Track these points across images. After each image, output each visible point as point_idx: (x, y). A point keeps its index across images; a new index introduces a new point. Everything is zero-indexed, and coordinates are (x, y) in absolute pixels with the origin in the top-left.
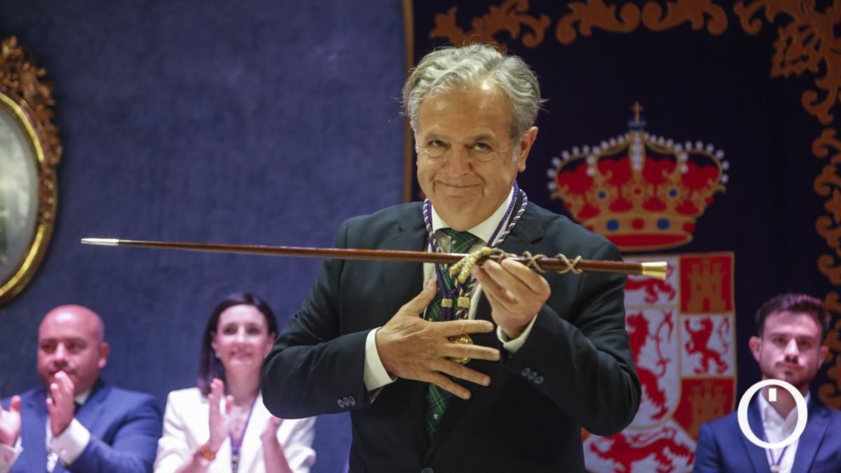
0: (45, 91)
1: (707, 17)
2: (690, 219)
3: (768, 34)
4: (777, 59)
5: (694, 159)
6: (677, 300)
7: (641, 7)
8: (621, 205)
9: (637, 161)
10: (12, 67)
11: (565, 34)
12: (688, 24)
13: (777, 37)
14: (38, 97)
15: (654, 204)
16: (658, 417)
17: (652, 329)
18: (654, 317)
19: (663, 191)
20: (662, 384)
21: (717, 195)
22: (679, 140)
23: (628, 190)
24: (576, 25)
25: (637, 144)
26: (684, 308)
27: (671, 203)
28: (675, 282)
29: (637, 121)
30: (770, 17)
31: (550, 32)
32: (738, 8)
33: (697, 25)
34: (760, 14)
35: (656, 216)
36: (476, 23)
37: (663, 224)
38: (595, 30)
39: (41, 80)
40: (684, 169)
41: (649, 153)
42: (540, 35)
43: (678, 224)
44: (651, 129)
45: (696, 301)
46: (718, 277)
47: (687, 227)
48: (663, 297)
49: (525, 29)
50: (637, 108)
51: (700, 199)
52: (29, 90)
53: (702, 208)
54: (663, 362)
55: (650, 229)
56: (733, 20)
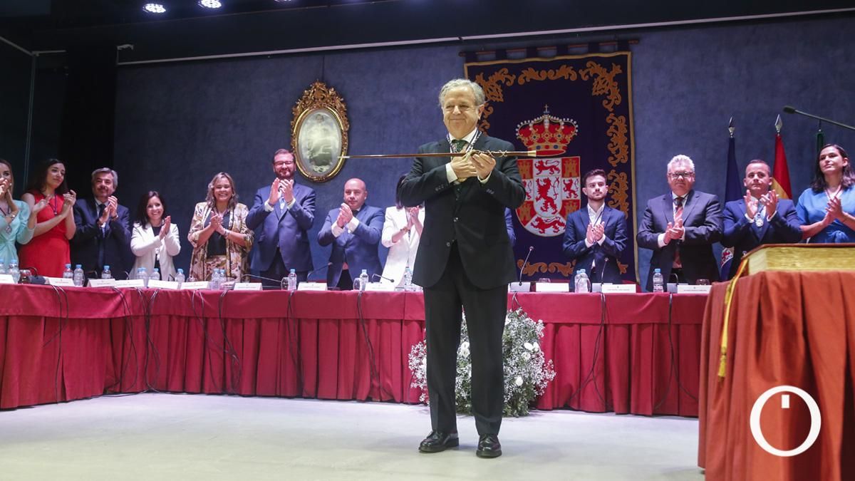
0: (343, 106)
1: (570, 75)
2: (565, 145)
3: (591, 80)
4: (594, 89)
5: (567, 124)
6: (560, 173)
7: (547, 71)
8: (541, 140)
9: (547, 125)
11: (521, 81)
12: (563, 77)
13: (593, 81)
14: (341, 108)
15: (553, 140)
16: (554, 213)
17: (552, 183)
18: (553, 179)
19: (556, 136)
20: (555, 202)
21: (574, 136)
22: (562, 118)
23: (543, 135)
24: (525, 78)
25: (546, 119)
26: (563, 176)
27: (559, 139)
28: (560, 167)
29: (546, 111)
30: (591, 74)
31: (516, 81)
32: (580, 71)
33: (567, 77)
34: (588, 73)
35: (554, 144)
36: (490, 78)
37: (556, 147)
38: (531, 79)
39: (342, 102)
40: (563, 127)
41: (550, 122)
42: (512, 82)
43: (561, 146)
44: (552, 114)
45: (567, 173)
46: (575, 165)
47: (564, 148)
48: (556, 172)
49: (507, 80)
50: (546, 107)
51: (569, 138)
52: (338, 106)
53: (569, 141)
54: (556, 195)
55: (551, 149)
56: (579, 75)
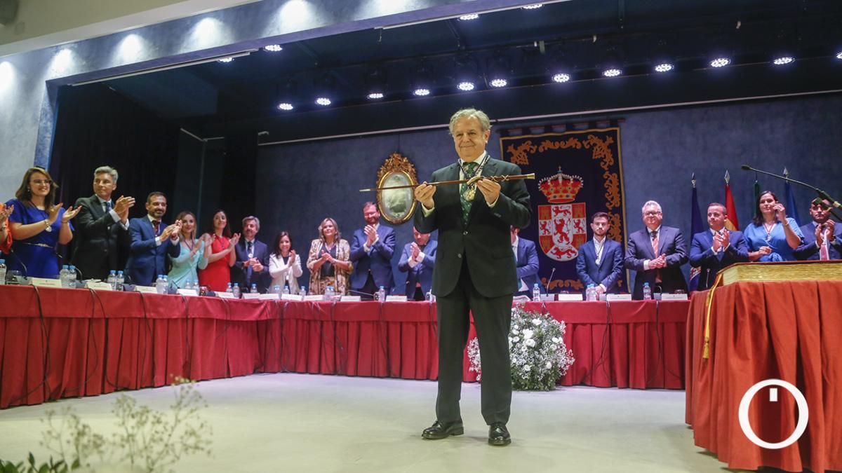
0: (414, 170)
1: (576, 144)
2: (574, 195)
3: (592, 148)
4: (594, 154)
5: (574, 180)
6: (571, 215)
7: (560, 142)
8: (557, 192)
9: (560, 181)
10: (406, 164)
11: (541, 150)
12: (571, 146)
13: (593, 149)
14: (412, 171)
15: (565, 191)
16: (567, 244)
17: (566, 222)
18: (566, 219)
19: (567, 188)
20: (568, 236)
21: (581, 188)
22: (571, 175)
23: (558, 188)
24: (544, 148)
25: (560, 176)
26: (573, 217)
27: (569, 191)
28: (571, 210)
29: (560, 171)
30: (592, 144)
31: (537, 150)
32: (584, 142)
33: (574, 146)
34: (589, 143)
35: (566, 194)
36: (519, 148)
37: (567, 196)
38: (548, 148)
39: (413, 167)
40: (572, 182)
41: (563, 178)
42: (535, 150)
43: (571, 196)
44: (563, 173)
45: (576, 215)
46: (581, 209)
47: (573, 197)
48: (568, 214)
49: (531, 149)
50: (560, 168)
51: (577, 190)
52: (410, 170)
53: (577, 192)
54: (568, 231)
55: (564, 198)
56: (583, 145)
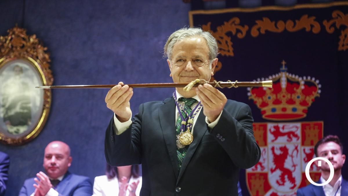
0: (47, 56)
1: (312, 26)
2: (305, 108)
3: (338, 32)
4: (341, 43)
5: (307, 84)
6: (300, 141)
7: (285, 22)
8: (277, 102)
9: (284, 84)
10: (34, 46)
11: (254, 33)
12: (304, 29)
13: (340, 34)
14: (44, 59)
15: (291, 102)
16: (292, 188)
17: (290, 152)
18: (290, 148)
19: (294, 97)
20: (294, 175)
21: (316, 98)
22: (301, 76)
23: (280, 96)
24: (259, 29)
25: (284, 77)
26: (303, 144)
27: (298, 101)
28: (299, 133)
29: (284, 68)
30: (338, 26)
31: (248, 32)
32: (325, 23)
33: (308, 29)
34: (334, 25)
35: (291, 107)
36: (219, 29)
37: (294, 110)
38: (267, 31)
39: (45, 52)
40: (302, 87)
41: (289, 81)
42: (244, 33)
43: (300, 110)
44: (290, 71)
46: (317, 131)
47: (304, 111)
48: (294, 139)
49: (238, 31)
50: (284, 63)
51: (310, 100)
52: (41, 56)
53: (310, 103)
54: (294, 166)
55: (289, 112)
56: (323, 27)
